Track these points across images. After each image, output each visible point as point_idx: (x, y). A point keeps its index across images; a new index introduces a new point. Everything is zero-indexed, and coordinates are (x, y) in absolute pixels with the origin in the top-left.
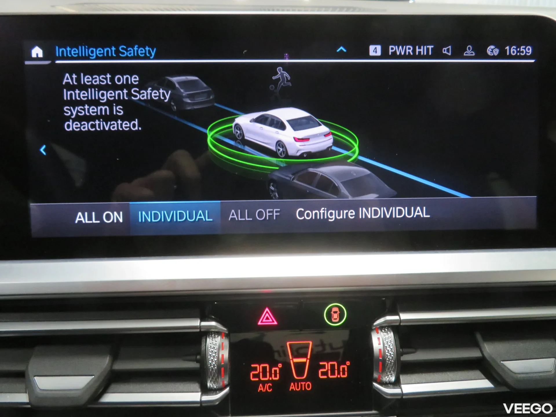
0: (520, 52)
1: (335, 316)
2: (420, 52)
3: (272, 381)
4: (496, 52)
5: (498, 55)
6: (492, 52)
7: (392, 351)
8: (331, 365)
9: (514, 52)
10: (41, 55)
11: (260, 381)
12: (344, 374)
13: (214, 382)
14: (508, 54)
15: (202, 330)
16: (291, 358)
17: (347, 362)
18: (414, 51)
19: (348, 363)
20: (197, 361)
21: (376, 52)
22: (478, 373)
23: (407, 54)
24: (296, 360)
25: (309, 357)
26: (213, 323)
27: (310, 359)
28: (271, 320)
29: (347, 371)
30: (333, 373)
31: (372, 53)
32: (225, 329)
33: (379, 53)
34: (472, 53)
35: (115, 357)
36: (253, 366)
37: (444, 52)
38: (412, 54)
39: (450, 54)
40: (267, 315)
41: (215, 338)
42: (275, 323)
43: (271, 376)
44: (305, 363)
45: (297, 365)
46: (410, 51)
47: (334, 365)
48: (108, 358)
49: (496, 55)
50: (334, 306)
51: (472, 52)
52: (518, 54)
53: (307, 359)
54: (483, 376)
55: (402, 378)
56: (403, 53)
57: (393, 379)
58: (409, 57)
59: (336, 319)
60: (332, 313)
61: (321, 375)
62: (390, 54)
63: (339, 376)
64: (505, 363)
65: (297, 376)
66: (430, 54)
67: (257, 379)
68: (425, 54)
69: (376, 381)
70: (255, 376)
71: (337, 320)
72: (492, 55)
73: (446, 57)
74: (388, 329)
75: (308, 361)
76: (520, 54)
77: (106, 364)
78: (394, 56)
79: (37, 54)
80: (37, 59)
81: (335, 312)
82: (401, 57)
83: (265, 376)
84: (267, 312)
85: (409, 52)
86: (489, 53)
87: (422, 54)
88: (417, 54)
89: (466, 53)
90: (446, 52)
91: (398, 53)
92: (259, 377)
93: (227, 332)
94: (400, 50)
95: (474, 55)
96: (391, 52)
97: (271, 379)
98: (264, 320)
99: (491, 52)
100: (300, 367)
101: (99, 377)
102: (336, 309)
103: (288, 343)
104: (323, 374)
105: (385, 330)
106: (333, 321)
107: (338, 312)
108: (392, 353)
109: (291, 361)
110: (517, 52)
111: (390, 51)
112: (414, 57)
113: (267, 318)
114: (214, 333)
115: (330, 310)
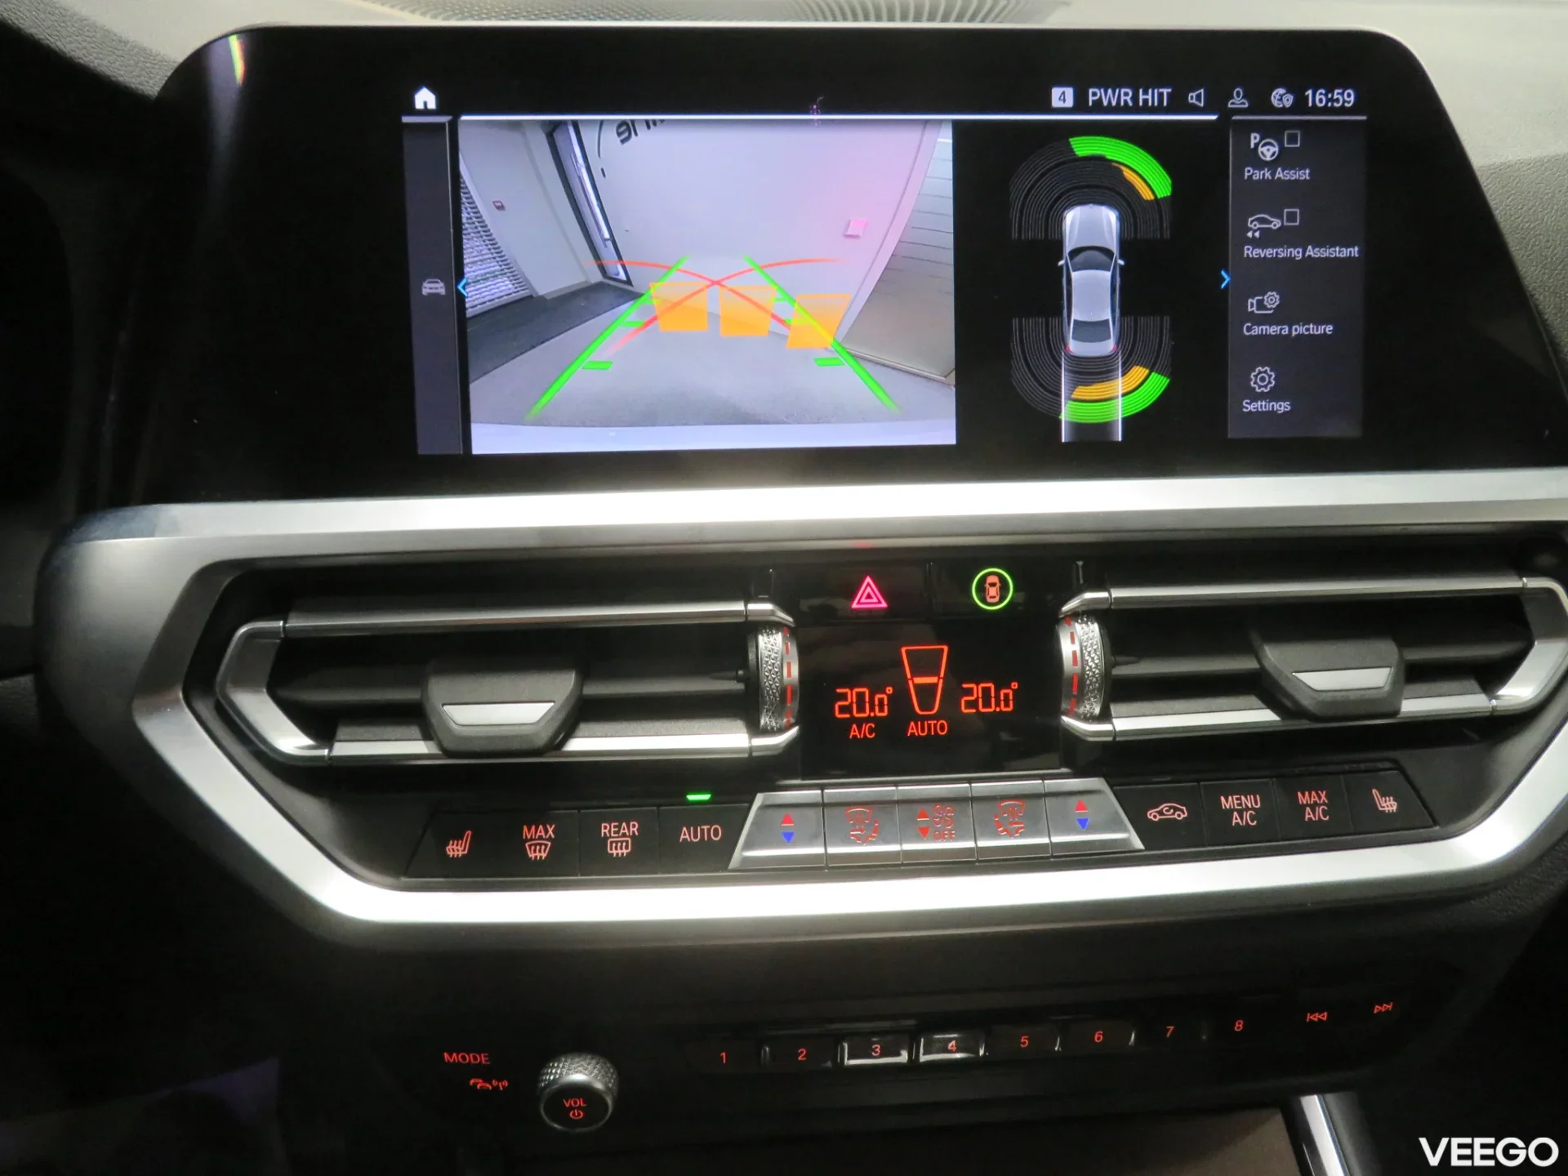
0: (1332, 100)
1: (993, 591)
2: (1146, 101)
3: (875, 719)
4: (1288, 101)
5: (1292, 105)
6: (1281, 100)
7: (1096, 668)
8: (983, 689)
9: (1321, 101)
10: (432, 105)
11: (853, 720)
12: (1007, 705)
13: (773, 713)
14: (1310, 104)
15: (750, 618)
16: (909, 676)
17: (1013, 684)
18: (1135, 98)
19: (1015, 685)
20: (739, 679)
21: (1064, 100)
22: (1253, 700)
23: (1122, 104)
24: (919, 680)
25: (942, 675)
26: (768, 607)
27: (944, 679)
28: (875, 600)
29: (1014, 700)
30: (987, 704)
31: (1056, 103)
32: (791, 619)
33: (1069, 103)
34: (1243, 103)
35: (585, 676)
36: (839, 691)
37: (1190, 101)
38: (1130, 104)
39: (1202, 105)
40: (869, 590)
41: (772, 634)
42: (884, 605)
43: (872, 709)
44: (936, 685)
45: (920, 688)
46: (1128, 98)
47: (989, 688)
48: (574, 675)
49: (1288, 106)
50: (993, 573)
51: (1243, 100)
52: (1330, 104)
53: (939, 678)
54: (1263, 705)
55: (1114, 709)
56: (1114, 103)
57: (1097, 711)
58: (1126, 110)
59: (994, 597)
60: (987, 586)
61: (966, 708)
62: (1090, 104)
63: (998, 710)
64: (1301, 676)
65: (921, 710)
66: (1165, 104)
67: (847, 716)
68: (1156, 104)
69: (1066, 714)
70: (843, 710)
71: (997, 599)
72: (1281, 106)
73: (1194, 110)
74: (1087, 618)
75: (941, 681)
76: (1332, 104)
77: (571, 687)
78: (1098, 108)
79: (425, 103)
80: (426, 112)
81: (993, 585)
82: (1110, 110)
83: (861, 709)
84: (868, 584)
85: (1126, 101)
86: (1275, 103)
87: (1150, 104)
88: (1141, 104)
89: (1232, 103)
90: (1194, 101)
91: (1105, 103)
92: (851, 712)
93: (793, 625)
94: (1110, 98)
95: (1246, 106)
96: (1093, 101)
97: (872, 714)
98: (863, 600)
99: (1279, 100)
100: (926, 692)
101: (563, 706)
102: (994, 579)
103: (903, 650)
104: (969, 705)
105: (1082, 620)
106: (989, 600)
107: (998, 585)
108: (1097, 671)
109: (910, 683)
110: (1328, 100)
111: (1091, 99)
112: (1136, 109)
113: (869, 596)
114: (771, 626)
115: (983, 580)
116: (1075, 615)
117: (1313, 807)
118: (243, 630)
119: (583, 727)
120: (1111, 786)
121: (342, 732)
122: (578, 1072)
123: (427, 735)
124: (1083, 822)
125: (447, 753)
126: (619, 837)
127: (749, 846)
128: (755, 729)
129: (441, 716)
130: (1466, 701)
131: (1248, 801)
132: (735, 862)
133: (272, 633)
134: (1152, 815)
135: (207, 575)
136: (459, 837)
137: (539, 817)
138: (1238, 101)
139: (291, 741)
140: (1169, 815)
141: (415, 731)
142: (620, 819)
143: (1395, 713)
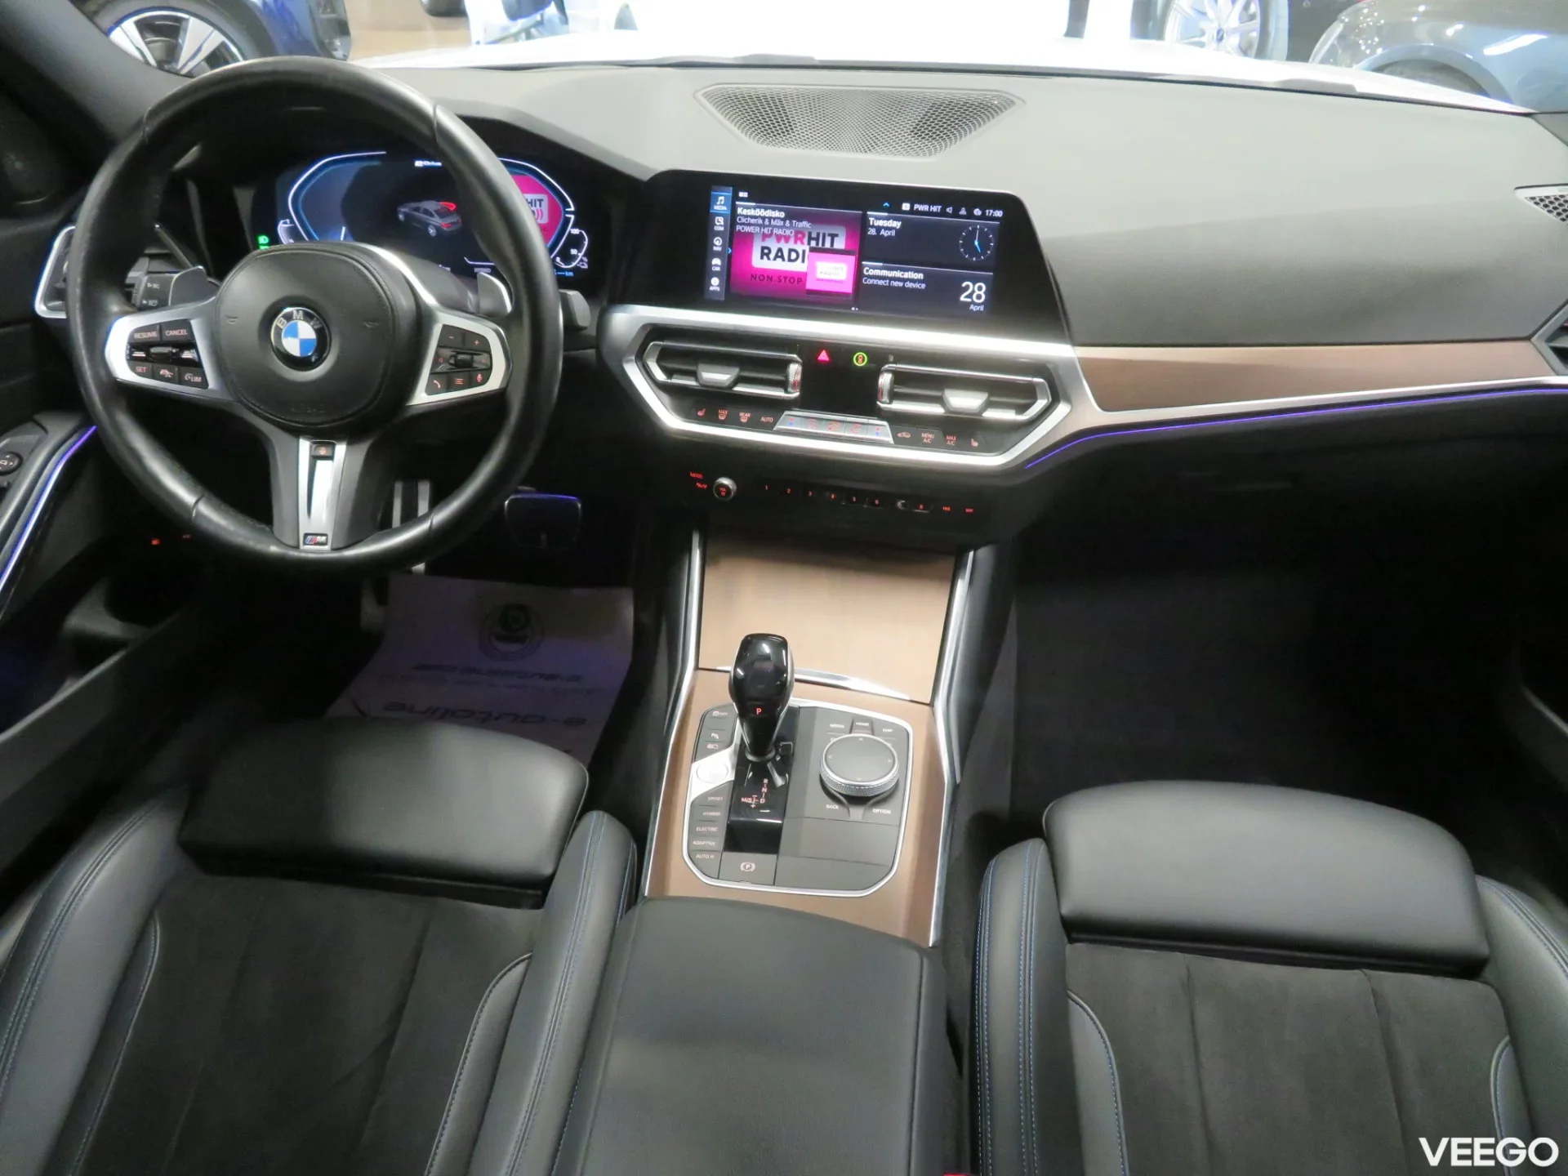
1: (860, 360)
7: (889, 388)
13: (792, 387)
15: (788, 359)
18: (930, 209)
20: (784, 377)
21: (906, 208)
22: (938, 405)
26: (794, 356)
31: (904, 209)
32: (801, 361)
33: (908, 209)
34: (965, 213)
35: (743, 369)
39: (951, 213)
41: (794, 364)
48: (740, 369)
49: (979, 215)
54: (940, 408)
55: (892, 401)
57: (887, 401)
59: (861, 362)
60: (859, 358)
62: (915, 210)
64: (955, 400)
66: (939, 212)
68: (936, 211)
69: (878, 400)
77: (738, 371)
78: (917, 212)
81: (861, 358)
84: (824, 353)
87: (934, 211)
89: (961, 213)
90: (949, 211)
91: (920, 210)
93: (801, 363)
99: (976, 213)
101: (734, 377)
102: (861, 356)
106: (859, 362)
111: (915, 208)
113: (824, 356)
114: (796, 362)
115: (857, 357)
116: (888, 371)
117: (951, 441)
118: (651, 344)
119: (739, 385)
120: (890, 425)
121: (675, 376)
122: (726, 481)
123: (697, 380)
124: (877, 434)
125: (702, 385)
126: (744, 417)
127: (780, 425)
128: (786, 391)
129: (701, 377)
130: (1009, 415)
131: (931, 436)
132: (775, 429)
133: (659, 345)
134: (899, 435)
135: (645, 326)
136: (701, 410)
137: (723, 408)
138: (963, 212)
139: (660, 376)
140: (905, 436)
141: (693, 378)
142: (746, 412)
143: (981, 415)
